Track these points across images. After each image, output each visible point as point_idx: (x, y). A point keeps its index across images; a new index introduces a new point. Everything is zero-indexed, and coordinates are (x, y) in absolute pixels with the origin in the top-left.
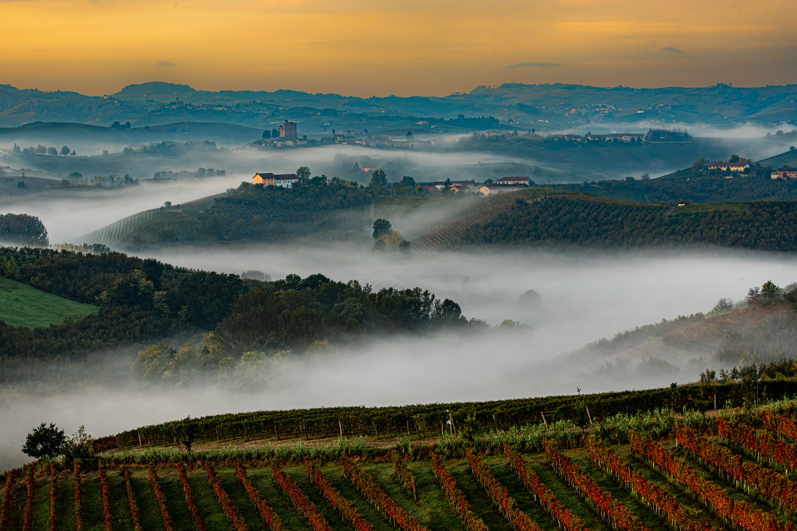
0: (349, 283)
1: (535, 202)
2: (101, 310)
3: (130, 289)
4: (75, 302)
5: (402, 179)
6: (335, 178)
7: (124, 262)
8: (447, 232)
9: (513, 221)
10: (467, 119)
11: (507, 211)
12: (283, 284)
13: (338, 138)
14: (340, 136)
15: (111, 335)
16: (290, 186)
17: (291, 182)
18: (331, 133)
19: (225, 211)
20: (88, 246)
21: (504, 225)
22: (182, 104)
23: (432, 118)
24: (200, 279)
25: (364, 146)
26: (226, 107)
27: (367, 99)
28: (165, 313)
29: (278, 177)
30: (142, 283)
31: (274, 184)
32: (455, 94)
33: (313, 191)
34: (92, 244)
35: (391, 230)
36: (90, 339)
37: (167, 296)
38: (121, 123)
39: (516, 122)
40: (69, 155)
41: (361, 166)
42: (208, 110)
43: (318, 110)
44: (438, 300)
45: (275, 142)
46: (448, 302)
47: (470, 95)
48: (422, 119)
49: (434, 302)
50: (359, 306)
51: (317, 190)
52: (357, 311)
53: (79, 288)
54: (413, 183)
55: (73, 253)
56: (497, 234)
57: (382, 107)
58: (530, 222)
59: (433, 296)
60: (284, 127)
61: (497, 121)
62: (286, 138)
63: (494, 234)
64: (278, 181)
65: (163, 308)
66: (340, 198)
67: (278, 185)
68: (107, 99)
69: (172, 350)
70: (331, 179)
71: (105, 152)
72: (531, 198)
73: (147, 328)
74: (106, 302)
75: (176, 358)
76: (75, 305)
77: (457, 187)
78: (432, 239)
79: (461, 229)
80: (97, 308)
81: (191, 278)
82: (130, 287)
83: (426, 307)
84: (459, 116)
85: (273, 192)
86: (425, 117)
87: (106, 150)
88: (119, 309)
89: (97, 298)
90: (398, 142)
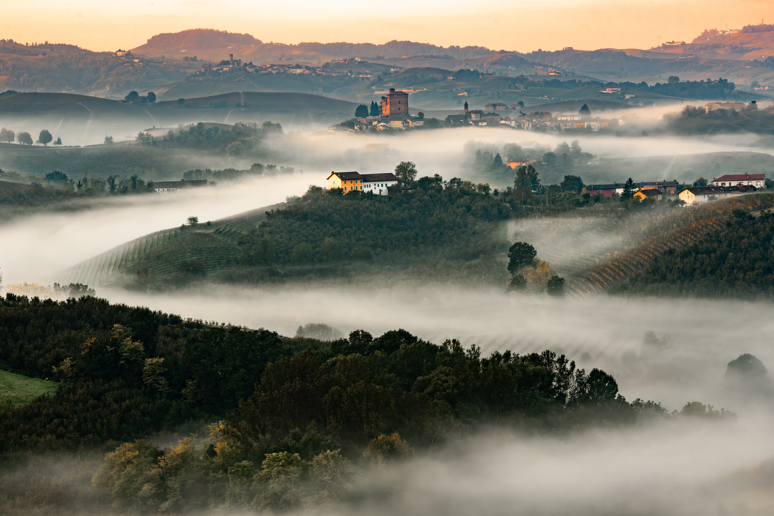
0: (445, 344)
1: (766, 214)
2: (61, 388)
3: (107, 355)
4: (20, 376)
5: (563, 180)
6: (455, 179)
7: (104, 313)
8: (624, 262)
9: (729, 246)
10: (682, 83)
11: (720, 229)
12: (344, 346)
13: (473, 116)
14: (476, 112)
15: (71, 428)
16: (385, 192)
17: (386, 185)
18: (463, 108)
19: (282, 231)
20: (61, 286)
21: (714, 252)
22: (239, 64)
23: (628, 82)
24: (216, 338)
25: (513, 128)
26: (307, 68)
27: (528, 54)
28: (161, 392)
29: (367, 178)
30: (126, 345)
31: (359, 189)
32: (668, 44)
33: (419, 200)
34: (68, 284)
35: (536, 259)
36: (37, 435)
37: (164, 364)
38: (140, 95)
39: (764, 87)
40: (50, 144)
41: (505, 160)
42: (279, 73)
43: (449, 73)
44: (580, 370)
45: (375, 123)
46: (596, 374)
47: (692, 46)
48: (611, 85)
49: (575, 373)
50: (452, 379)
51: (426, 198)
52: (448, 388)
53: (28, 354)
54: (581, 186)
55: (25, 298)
56: (702, 264)
57: (551, 66)
58: (756, 247)
59: (573, 364)
60: (388, 100)
61: (732, 86)
62: (393, 116)
63: (697, 265)
64: (366, 184)
65: (158, 384)
66: (461, 210)
67: (366, 190)
68: (121, 56)
69: (156, 451)
70: (448, 181)
71: (109, 140)
72: (760, 208)
73: (131, 416)
74: (70, 375)
75: (162, 464)
76: (21, 381)
77: (643, 192)
78: (599, 273)
79: (646, 258)
80: (55, 385)
81: (202, 338)
82: (107, 352)
83: (562, 381)
84: (671, 78)
85: (357, 201)
86: (617, 81)
87: (109, 136)
88: (88, 386)
89: (55, 369)
90: (566, 121)
